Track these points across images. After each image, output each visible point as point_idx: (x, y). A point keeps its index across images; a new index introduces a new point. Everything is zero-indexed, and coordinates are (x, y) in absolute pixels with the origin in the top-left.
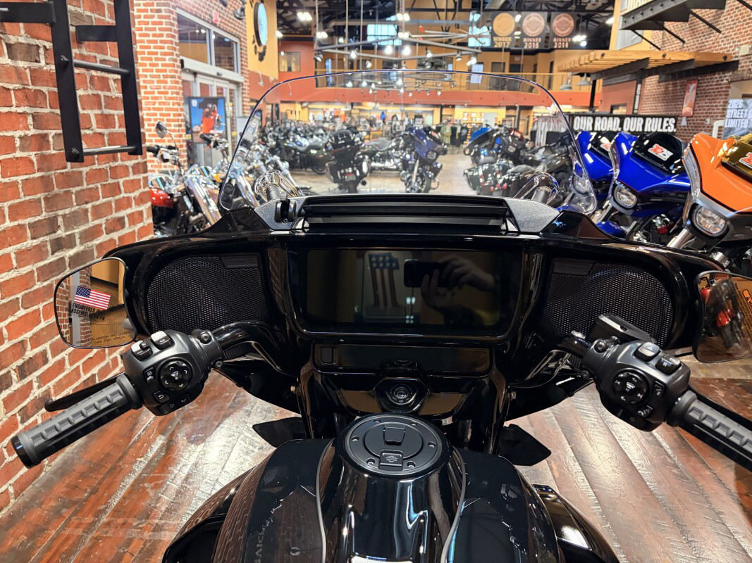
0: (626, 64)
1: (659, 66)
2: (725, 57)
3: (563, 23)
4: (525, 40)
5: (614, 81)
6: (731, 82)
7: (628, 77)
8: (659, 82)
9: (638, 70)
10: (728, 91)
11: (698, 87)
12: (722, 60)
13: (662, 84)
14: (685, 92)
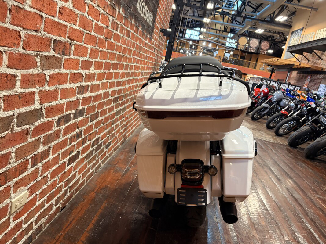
0: (286, 65)
1: (298, 68)
2: (322, 69)
3: (265, 45)
4: (250, 48)
5: (280, 70)
6: (323, 78)
7: (285, 70)
8: (297, 73)
9: (290, 68)
10: (321, 81)
11: (311, 78)
12: (321, 70)
13: (298, 75)
14: (306, 79)
